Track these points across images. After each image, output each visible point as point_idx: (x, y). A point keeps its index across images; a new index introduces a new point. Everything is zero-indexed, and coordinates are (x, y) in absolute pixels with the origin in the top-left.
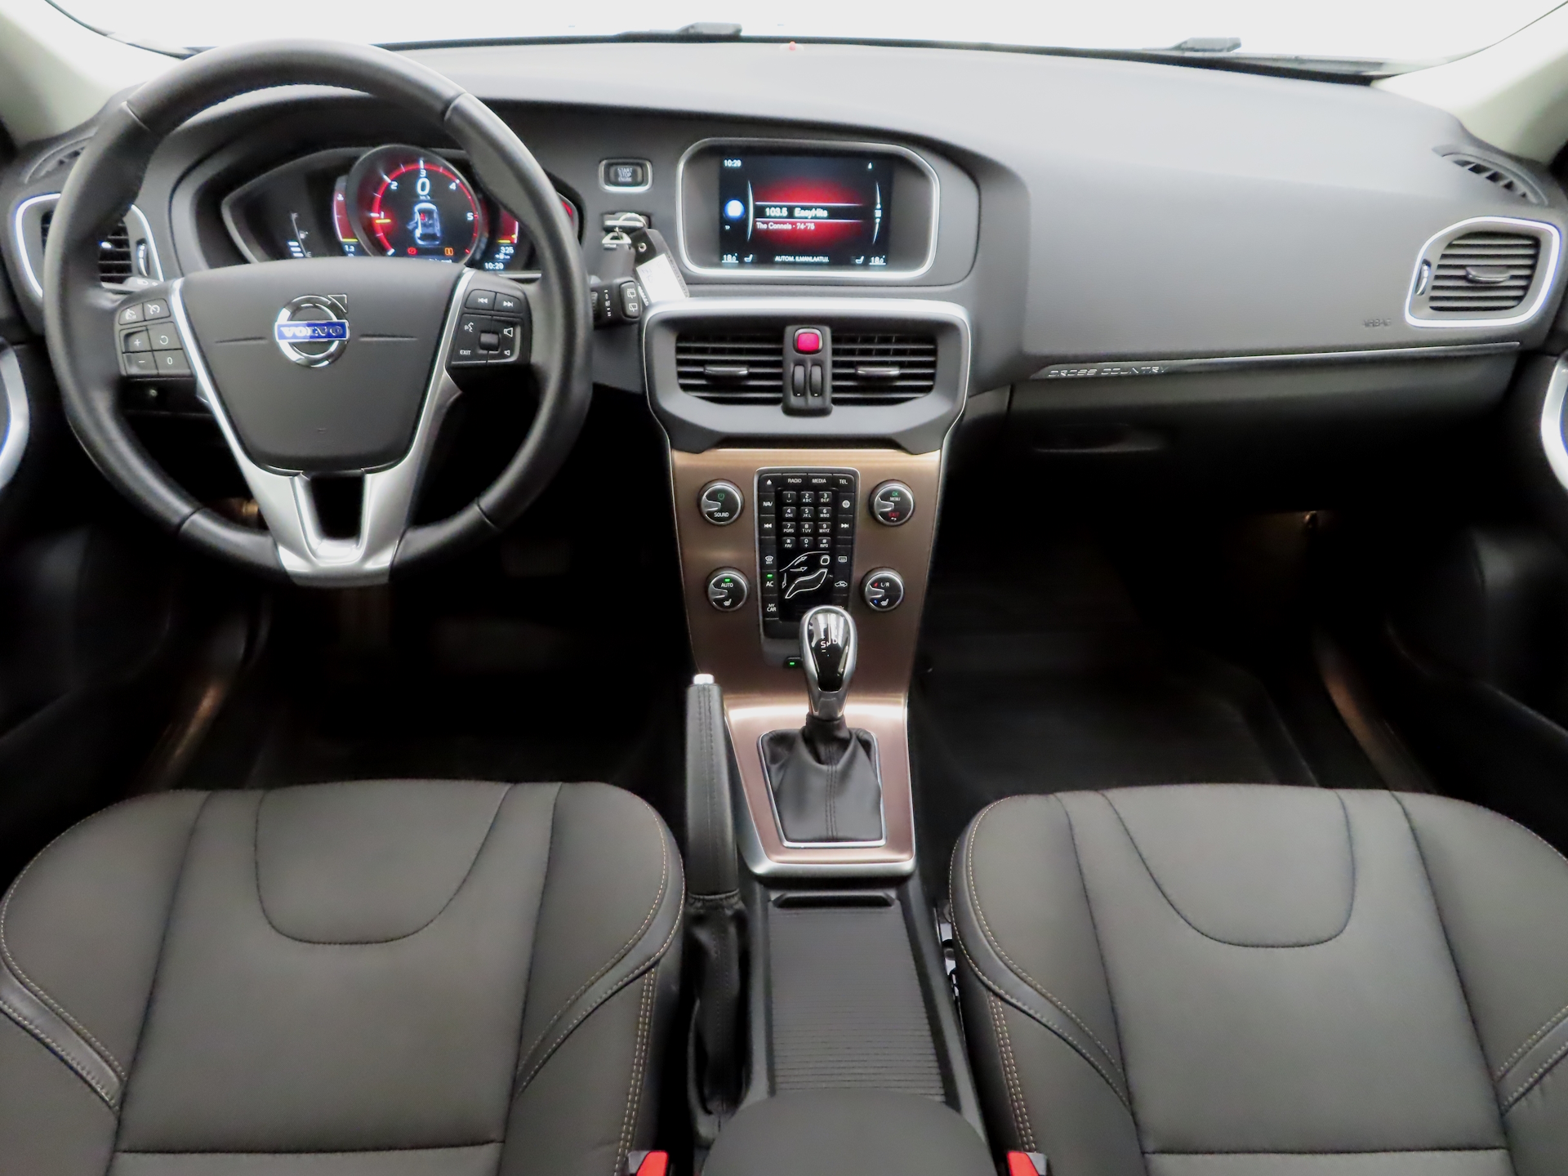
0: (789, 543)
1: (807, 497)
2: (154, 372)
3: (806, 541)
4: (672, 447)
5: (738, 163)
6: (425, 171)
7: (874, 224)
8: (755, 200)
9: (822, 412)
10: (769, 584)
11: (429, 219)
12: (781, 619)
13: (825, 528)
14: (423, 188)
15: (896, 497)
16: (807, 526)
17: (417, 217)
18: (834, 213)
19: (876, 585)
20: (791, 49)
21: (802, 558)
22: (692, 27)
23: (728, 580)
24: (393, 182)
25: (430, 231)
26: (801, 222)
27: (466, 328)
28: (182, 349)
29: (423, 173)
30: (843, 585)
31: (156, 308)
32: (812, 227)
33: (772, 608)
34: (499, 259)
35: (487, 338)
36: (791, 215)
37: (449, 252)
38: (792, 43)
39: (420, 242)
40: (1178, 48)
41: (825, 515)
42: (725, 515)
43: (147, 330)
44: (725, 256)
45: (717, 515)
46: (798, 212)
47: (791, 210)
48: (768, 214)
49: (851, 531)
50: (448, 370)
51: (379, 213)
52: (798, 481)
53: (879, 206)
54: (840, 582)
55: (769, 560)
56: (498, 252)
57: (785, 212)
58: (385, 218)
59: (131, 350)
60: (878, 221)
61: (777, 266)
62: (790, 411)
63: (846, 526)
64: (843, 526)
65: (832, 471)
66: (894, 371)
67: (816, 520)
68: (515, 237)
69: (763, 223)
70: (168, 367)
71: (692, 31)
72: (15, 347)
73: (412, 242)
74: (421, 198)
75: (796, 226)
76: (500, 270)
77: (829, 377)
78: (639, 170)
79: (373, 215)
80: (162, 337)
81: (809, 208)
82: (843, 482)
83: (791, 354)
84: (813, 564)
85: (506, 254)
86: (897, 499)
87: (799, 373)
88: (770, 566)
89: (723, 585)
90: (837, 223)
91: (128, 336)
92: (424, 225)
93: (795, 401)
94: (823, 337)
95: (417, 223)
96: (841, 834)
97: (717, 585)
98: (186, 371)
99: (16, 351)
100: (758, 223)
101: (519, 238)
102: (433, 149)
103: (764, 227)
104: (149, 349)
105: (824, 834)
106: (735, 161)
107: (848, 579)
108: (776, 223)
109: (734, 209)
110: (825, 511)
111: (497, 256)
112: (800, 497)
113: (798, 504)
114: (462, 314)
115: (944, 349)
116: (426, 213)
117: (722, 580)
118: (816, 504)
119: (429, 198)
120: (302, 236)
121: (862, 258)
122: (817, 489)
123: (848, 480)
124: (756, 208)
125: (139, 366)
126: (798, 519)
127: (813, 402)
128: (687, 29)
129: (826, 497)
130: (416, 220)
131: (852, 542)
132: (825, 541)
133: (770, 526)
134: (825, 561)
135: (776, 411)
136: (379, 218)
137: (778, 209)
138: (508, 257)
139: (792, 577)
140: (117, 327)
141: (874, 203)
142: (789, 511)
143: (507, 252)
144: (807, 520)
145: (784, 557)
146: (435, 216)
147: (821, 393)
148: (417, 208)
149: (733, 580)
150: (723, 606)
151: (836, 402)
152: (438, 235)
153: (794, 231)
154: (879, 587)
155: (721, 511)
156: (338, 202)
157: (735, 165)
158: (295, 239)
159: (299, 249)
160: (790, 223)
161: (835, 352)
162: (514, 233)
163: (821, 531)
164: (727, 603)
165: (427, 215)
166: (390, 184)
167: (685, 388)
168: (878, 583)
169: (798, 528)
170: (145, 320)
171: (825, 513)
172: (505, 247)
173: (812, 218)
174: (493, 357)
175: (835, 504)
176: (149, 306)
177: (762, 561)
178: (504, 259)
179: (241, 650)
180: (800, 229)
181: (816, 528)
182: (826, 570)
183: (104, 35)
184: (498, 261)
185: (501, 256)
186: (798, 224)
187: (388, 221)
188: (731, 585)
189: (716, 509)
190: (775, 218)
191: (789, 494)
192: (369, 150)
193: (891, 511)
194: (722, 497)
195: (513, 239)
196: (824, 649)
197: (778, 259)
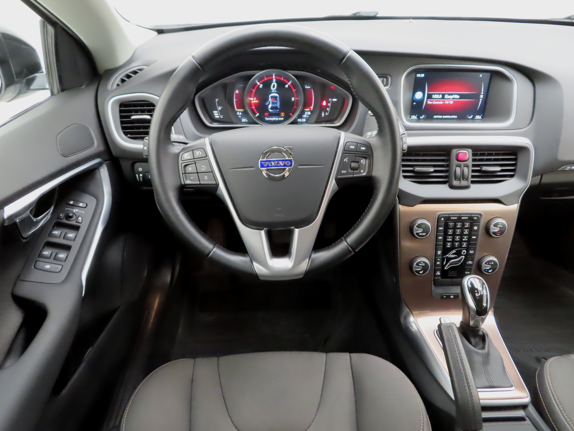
0: (449, 245)
1: (459, 225)
2: (198, 183)
3: (457, 244)
4: (399, 203)
5: (423, 75)
6: (275, 80)
7: (480, 101)
8: (428, 91)
9: (467, 187)
10: (438, 263)
11: (275, 101)
12: (442, 278)
13: (465, 238)
14: (274, 87)
15: (501, 225)
16: (457, 238)
17: (270, 99)
18: (462, 96)
19: (487, 263)
20: (410, 22)
21: (454, 251)
22: (358, 13)
23: (422, 262)
24: (261, 85)
25: (275, 105)
26: (447, 101)
27: (345, 160)
28: (212, 172)
29: (274, 80)
30: (471, 263)
31: (199, 153)
32: (452, 102)
33: (438, 273)
34: (304, 117)
35: (353, 165)
36: (443, 98)
37: (283, 115)
38: (411, 20)
39: (270, 110)
40: (569, 18)
41: (466, 233)
42: (424, 234)
43: (195, 163)
44: (412, 116)
45: (420, 234)
46: (446, 96)
47: (443, 95)
48: (433, 97)
49: (476, 240)
50: (335, 180)
51: (254, 98)
52: (456, 218)
53: (482, 93)
54: (469, 262)
55: (439, 252)
56: (304, 114)
57: (441, 96)
58: (256, 100)
59: (187, 172)
60: (481, 99)
61: (435, 120)
62: (452, 187)
63: (475, 237)
64: (473, 237)
65: (471, 214)
66: (498, 169)
67: (462, 235)
68: (312, 107)
69: (431, 101)
70: (205, 180)
71: (358, 15)
72: (107, 162)
73: (268, 111)
74: (273, 91)
75: (445, 103)
76: (304, 122)
77: (470, 171)
78: (385, 79)
79: (251, 99)
80: (203, 166)
81: (452, 95)
82: (475, 218)
83: (454, 162)
84: (459, 254)
85: (307, 115)
86: (501, 226)
87: (458, 170)
88: (439, 256)
89: (420, 264)
90: (462, 101)
91: (185, 166)
92: (273, 103)
93: (455, 183)
94: (468, 154)
95: (270, 102)
96: (495, 385)
97: (417, 264)
98: (214, 182)
99: (106, 164)
100: (428, 101)
101: (313, 108)
102: (288, 71)
103: (431, 103)
104: (196, 172)
105: (487, 384)
106: (422, 74)
107: (472, 260)
108: (436, 101)
109: (419, 95)
110: (466, 231)
111: (303, 116)
112: (455, 225)
113: (455, 228)
114: (343, 154)
115: (521, 158)
116: (275, 98)
117: (420, 262)
118: (463, 228)
119: (276, 91)
120: (220, 108)
121: (472, 116)
122: (463, 222)
123: (478, 217)
124: (428, 94)
125: (191, 180)
126: (454, 235)
127: (464, 183)
128: (356, 14)
129: (467, 225)
130: (269, 101)
131: (475, 244)
132: (465, 244)
133: (441, 238)
134: (464, 253)
135: (445, 187)
136: (254, 100)
137: (438, 95)
138: (308, 116)
139: (449, 259)
140: (180, 162)
141: (481, 92)
142: (450, 231)
143: (308, 114)
144: (458, 235)
145: (446, 251)
146: (278, 99)
147: (467, 179)
148: (270, 95)
149: (424, 262)
150: (419, 273)
151: (473, 182)
152: (279, 107)
153: (444, 104)
154: (489, 264)
155: (422, 233)
156: (236, 94)
157: (421, 76)
158: (217, 110)
159: (218, 114)
160: (442, 101)
161: (474, 160)
162: (312, 106)
163: (464, 240)
164: (421, 272)
165: (274, 98)
166: (260, 85)
167: (405, 177)
168: (488, 263)
169: (454, 239)
170: (194, 159)
171: (466, 232)
172: (307, 112)
173: (453, 99)
174: (357, 173)
175: (471, 228)
176: (196, 152)
177: (436, 253)
178: (306, 117)
179: (169, 278)
180: (446, 104)
181: (461, 238)
182: (464, 257)
183: (129, 21)
184: (304, 118)
185: (305, 116)
186: (446, 102)
187: (257, 101)
188: (424, 264)
189: (421, 232)
190: (437, 99)
191: (451, 224)
192: (260, 72)
193: (498, 231)
194: (423, 226)
195: (311, 108)
196: (478, 297)
197: (435, 117)
